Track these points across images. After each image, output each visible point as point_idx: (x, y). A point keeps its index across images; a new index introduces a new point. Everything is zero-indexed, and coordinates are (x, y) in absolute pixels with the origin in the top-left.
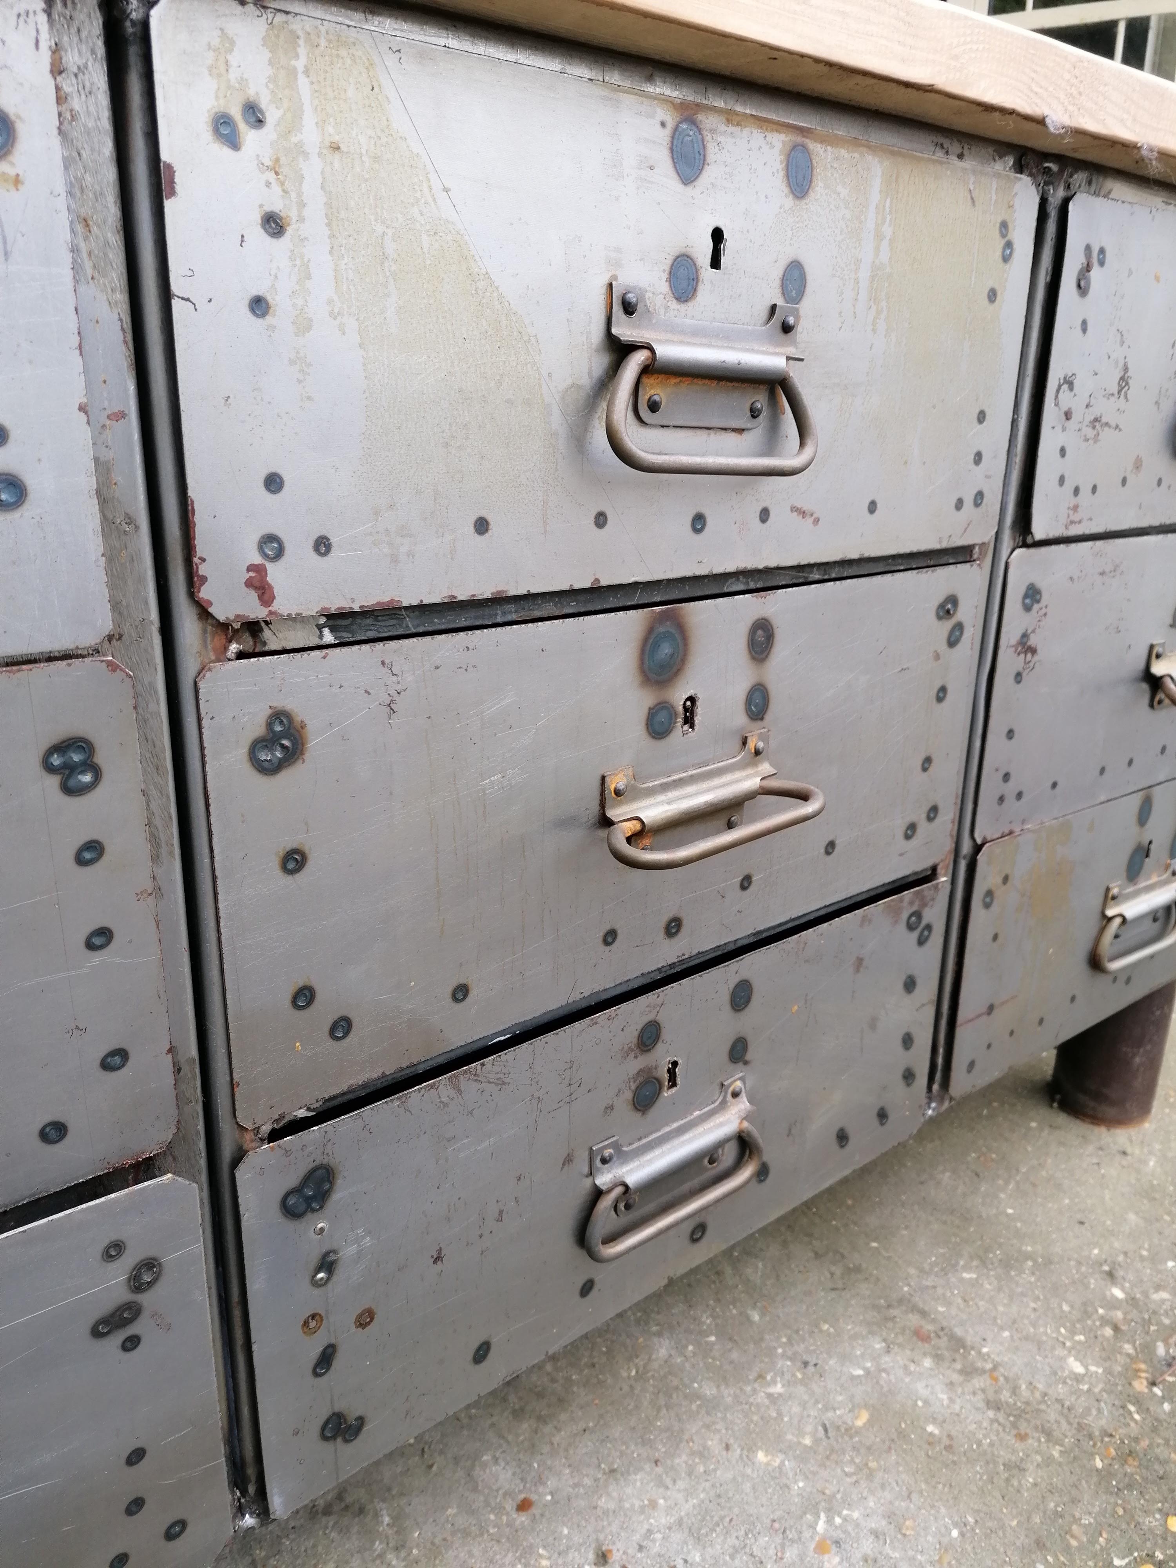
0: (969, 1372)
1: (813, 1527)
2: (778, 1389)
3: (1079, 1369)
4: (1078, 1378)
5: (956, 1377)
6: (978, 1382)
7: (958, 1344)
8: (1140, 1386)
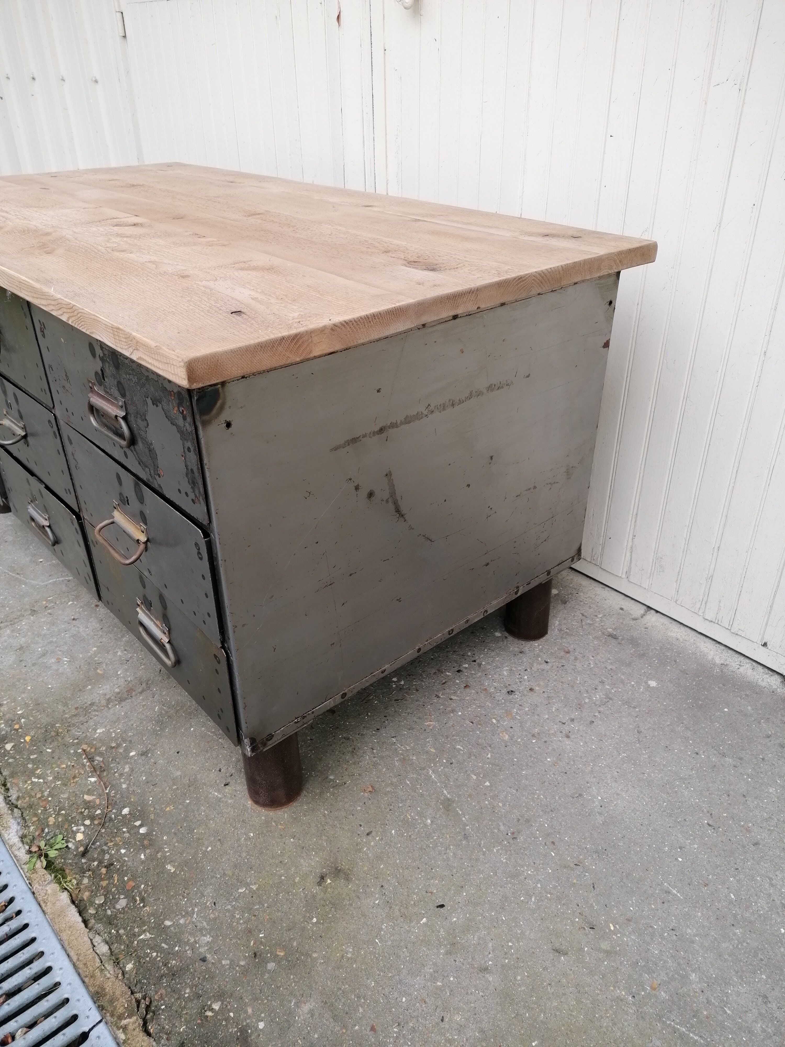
0: (109, 701)
1: (66, 657)
2: (119, 653)
3: (98, 731)
4: (95, 730)
5: (108, 697)
6: (104, 702)
7: (122, 700)
8: (85, 747)
